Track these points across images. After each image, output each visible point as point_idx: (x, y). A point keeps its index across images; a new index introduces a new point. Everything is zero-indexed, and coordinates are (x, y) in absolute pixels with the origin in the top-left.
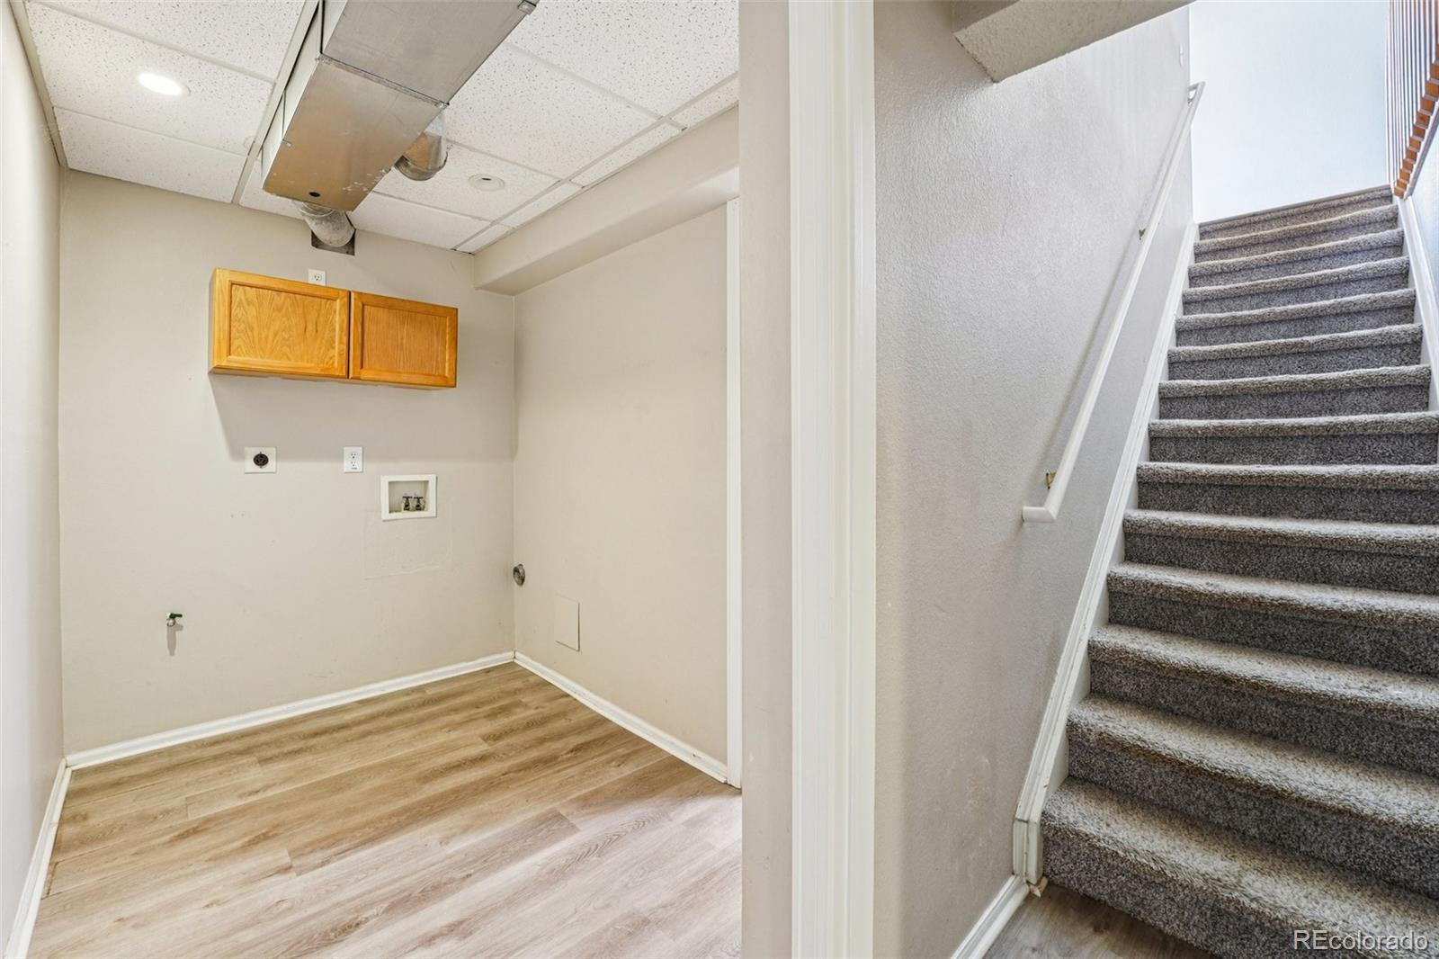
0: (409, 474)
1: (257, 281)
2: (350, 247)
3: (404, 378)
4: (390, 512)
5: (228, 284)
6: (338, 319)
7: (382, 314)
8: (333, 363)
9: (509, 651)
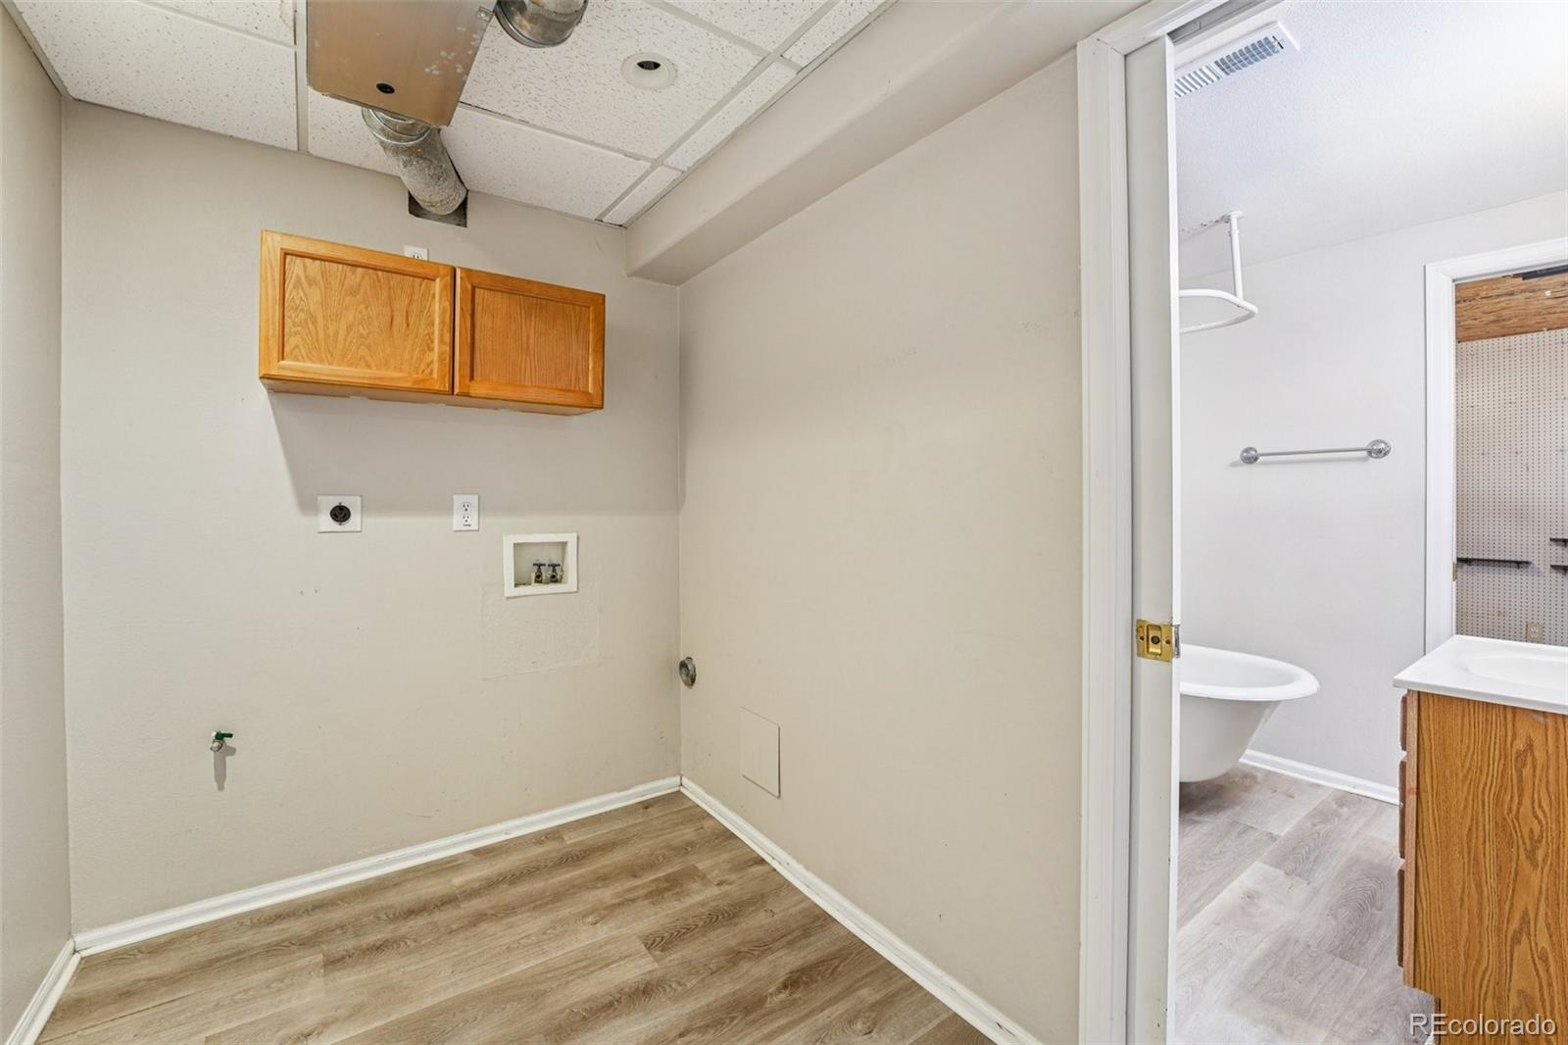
0: (541, 534)
1: (322, 251)
2: (461, 214)
3: (532, 394)
4: (516, 585)
5: (278, 255)
6: (438, 307)
7: (499, 301)
8: (431, 373)
9: (674, 775)
